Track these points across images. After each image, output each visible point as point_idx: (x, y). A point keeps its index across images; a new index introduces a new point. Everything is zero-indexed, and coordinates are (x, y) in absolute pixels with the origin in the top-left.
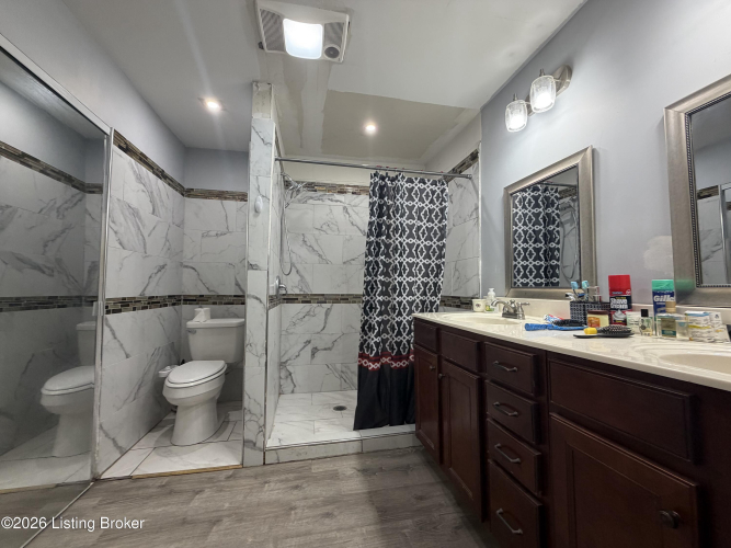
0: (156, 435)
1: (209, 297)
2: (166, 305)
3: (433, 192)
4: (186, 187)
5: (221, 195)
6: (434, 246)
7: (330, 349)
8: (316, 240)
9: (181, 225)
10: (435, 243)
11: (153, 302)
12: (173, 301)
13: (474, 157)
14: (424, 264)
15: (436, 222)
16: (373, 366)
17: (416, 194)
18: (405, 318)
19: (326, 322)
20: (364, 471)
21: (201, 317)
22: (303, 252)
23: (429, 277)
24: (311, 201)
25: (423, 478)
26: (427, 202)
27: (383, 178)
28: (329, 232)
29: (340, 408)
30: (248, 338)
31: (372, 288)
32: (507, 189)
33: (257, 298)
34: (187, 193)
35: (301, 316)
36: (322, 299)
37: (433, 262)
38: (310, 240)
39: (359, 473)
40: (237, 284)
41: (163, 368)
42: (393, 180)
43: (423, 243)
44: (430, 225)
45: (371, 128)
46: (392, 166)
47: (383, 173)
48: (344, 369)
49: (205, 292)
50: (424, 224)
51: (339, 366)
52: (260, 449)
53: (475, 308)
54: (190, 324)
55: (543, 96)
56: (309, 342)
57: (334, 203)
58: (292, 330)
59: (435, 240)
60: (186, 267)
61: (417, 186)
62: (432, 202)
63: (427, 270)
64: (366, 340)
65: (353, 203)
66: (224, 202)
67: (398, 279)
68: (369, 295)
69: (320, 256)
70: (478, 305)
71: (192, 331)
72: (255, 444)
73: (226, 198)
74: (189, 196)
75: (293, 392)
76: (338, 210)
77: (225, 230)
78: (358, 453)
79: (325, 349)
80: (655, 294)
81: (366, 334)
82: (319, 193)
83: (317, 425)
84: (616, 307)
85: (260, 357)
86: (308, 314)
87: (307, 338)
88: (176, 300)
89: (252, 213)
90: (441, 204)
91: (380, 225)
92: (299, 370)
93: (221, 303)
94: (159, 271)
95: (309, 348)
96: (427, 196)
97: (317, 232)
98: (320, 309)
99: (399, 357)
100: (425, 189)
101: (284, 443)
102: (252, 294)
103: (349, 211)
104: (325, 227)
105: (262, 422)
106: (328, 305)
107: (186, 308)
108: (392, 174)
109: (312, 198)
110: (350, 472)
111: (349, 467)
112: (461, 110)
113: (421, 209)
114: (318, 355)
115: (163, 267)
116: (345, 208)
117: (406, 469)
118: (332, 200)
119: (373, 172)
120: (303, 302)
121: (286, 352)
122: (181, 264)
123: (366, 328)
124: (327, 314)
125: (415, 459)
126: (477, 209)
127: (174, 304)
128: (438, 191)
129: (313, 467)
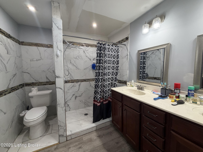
0: (22, 136)
1: (36, 83)
2: (18, 89)
3: (115, 49)
4: (20, 41)
5: (37, 45)
6: (115, 66)
7: (81, 96)
8: (75, 62)
9: (20, 57)
10: (115, 65)
11: (13, 89)
12: (21, 86)
13: (127, 39)
14: (112, 72)
15: (116, 59)
16: (99, 104)
17: (110, 50)
18: (107, 89)
19: (79, 88)
20: (99, 136)
21: (34, 92)
22: (70, 66)
23: (113, 76)
24: (72, 48)
25: (116, 135)
26: (113, 53)
27: (101, 44)
28: (79, 59)
29: (86, 114)
30: (58, 102)
31: (98, 80)
32: (139, 51)
33: (60, 88)
34: (21, 43)
35: (71, 87)
36: (77, 81)
37: (115, 71)
38: (73, 62)
39: (98, 138)
40: (47, 78)
41: (21, 112)
42: (103, 45)
43: (112, 65)
44: (114, 60)
45: (95, 25)
46: (103, 40)
47: (101, 42)
48: (85, 101)
49: (34, 81)
50: (112, 59)
51: (84, 101)
52: (65, 137)
53: (128, 85)
54: (30, 94)
55: (156, 24)
56: (74, 95)
57: (80, 49)
58: (68, 92)
59: (115, 64)
60: (25, 72)
61: (111, 47)
62: (115, 52)
63: (113, 73)
64: (96, 96)
65: (86, 50)
66: (38, 47)
67: (106, 77)
68: (97, 83)
69: (76, 67)
70: (129, 85)
71: (32, 97)
72: (63, 136)
73: (39, 46)
74: (22, 45)
75: (69, 110)
76: (81, 52)
77: (40, 58)
78: (96, 130)
79: (79, 96)
80: (189, 90)
81: (96, 94)
82: (75, 46)
83: (81, 122)
84: (176, 92)
85: (63, 108)
86: (73, 86)
87: (73, 93)
88: (22, 86)
89: (55, 57)
90: (117, 53)
91: (100, 60)
92: (71, 104)
93: (41, 85)
94: (14, 76)
95: (74, 96)
96: (114, 50)
97: (75, 59)
98: (77, 84)
99: (106, 100)
100: (113, 48)
101: (73, 132)
102: (58, 87)
103: (85, 52)
104: (77, 58)
105: (65, 128)
106: (80, 83)
107: (27, 88)
108: (104, 43)
109: (72, 47)
110: (95, 138)
111: (94, 136)
112: (124, 23)
113: (112, 55)
114: (77, 98)
115: (15, 75)
116: (84, 51)
117: (110, 133)
118: (79, 48)
119: (98, 42)
120: (71, 82)
121: (67, 99)
122: (23, 72)
123: (96, 92)
124: (79, 86)
125: (112, 129)
126: (127, 55)
127: (21, 88)
128: (117, 49)
129: (83, 138)
